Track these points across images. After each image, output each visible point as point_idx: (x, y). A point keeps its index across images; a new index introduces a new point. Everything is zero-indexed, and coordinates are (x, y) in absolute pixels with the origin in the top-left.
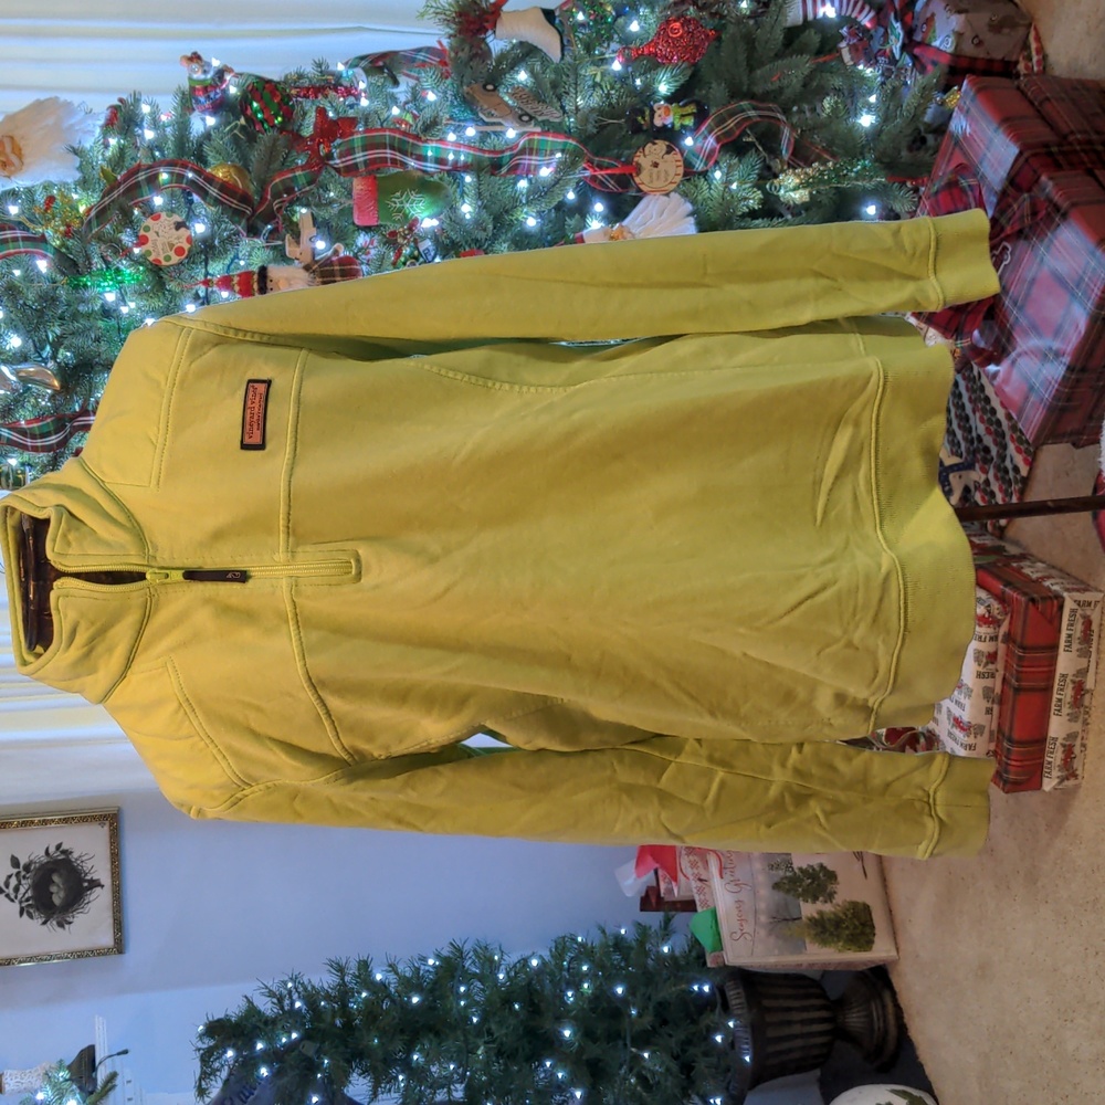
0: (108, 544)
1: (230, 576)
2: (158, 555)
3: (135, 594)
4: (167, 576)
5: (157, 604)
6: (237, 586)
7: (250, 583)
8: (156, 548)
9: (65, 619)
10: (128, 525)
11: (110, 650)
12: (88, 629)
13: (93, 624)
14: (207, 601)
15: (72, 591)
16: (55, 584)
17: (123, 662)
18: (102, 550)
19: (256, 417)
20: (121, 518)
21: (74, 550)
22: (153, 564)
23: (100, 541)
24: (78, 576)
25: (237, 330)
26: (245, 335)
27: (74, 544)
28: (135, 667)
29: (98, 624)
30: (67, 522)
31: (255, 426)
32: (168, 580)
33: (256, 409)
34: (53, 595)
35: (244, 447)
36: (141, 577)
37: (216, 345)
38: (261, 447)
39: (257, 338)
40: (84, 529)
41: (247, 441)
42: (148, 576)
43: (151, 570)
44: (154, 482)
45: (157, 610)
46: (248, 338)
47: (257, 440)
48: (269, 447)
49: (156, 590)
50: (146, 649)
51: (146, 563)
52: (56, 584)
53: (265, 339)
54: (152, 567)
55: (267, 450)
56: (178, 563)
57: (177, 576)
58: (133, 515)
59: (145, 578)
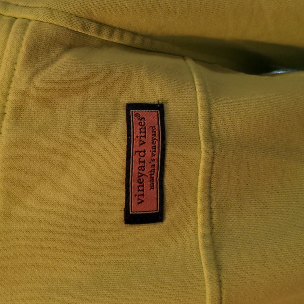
19: (148, 168)
25: (101, 25)
26: (111, 35)
31: (147, 184)
33: (148, 154)
37: (69, 48)
39: (127, 40)
41: (136, 209)
46: (115, 39)
47: (150, 207)
48: (169, 216)
53: (138, 41)
55: (165, 222)
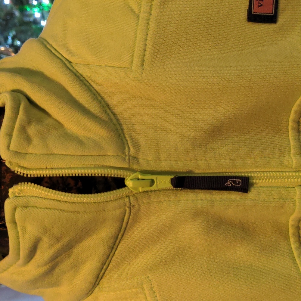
0: (79, 142)
1: (229, 183)
2: (141, 156)
3: (111, 205)
4: (152, 182)
5: (136, 214)
6: (235, 196)
7: (253, 193)
8: (137, 146)
9: (24, 234)
10: (104, 117)
11: (76, 267)
12: (51, 246)
13: (58, 240)
14: (197, 214)
15: (33, 201)
16: (10, 190)
17: (90, 279)
18: (72, 149)
20: (94, 108)
21: (36, 147)
22: (135, 167)
23: (68, 137)
24: (38, 181)
27: (36, 140)
28: (104, 283)
29: (65, 241)
30: (26, 112)
32: (154, 187)
34: (8, 205)
35: (253, 18)
36: (119, 183)
38: (272, 19)
40: (48, 121)
41: (256, 10)
42: (129, 183)
43: (133, 176)
44: (136, 61)
45: (135, 222)
47: (267, 10)
48: (281, 19)
49: (137, 200)
50: (118, 265)
51: (126, 166)
52: (13, 191)
54: (134, 171)
55: (278, 24)
56: (165, 166)
57: (165, 182)
58: (108, 105)
59: (124, 186)
